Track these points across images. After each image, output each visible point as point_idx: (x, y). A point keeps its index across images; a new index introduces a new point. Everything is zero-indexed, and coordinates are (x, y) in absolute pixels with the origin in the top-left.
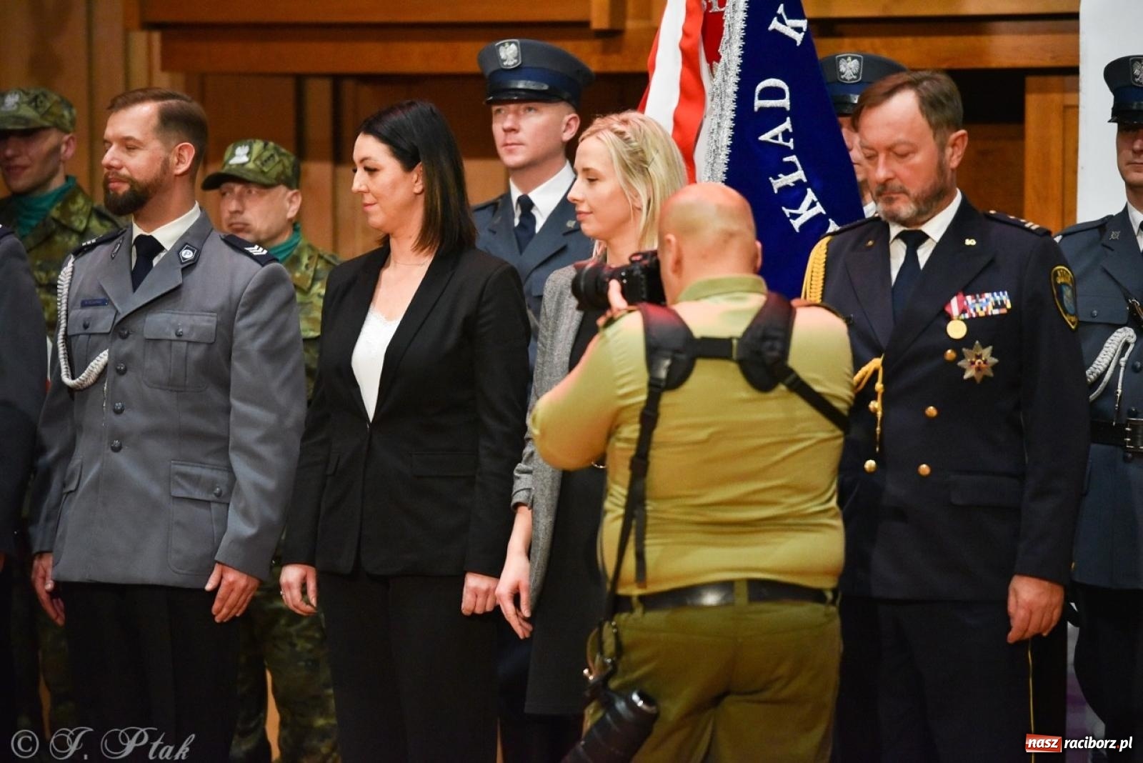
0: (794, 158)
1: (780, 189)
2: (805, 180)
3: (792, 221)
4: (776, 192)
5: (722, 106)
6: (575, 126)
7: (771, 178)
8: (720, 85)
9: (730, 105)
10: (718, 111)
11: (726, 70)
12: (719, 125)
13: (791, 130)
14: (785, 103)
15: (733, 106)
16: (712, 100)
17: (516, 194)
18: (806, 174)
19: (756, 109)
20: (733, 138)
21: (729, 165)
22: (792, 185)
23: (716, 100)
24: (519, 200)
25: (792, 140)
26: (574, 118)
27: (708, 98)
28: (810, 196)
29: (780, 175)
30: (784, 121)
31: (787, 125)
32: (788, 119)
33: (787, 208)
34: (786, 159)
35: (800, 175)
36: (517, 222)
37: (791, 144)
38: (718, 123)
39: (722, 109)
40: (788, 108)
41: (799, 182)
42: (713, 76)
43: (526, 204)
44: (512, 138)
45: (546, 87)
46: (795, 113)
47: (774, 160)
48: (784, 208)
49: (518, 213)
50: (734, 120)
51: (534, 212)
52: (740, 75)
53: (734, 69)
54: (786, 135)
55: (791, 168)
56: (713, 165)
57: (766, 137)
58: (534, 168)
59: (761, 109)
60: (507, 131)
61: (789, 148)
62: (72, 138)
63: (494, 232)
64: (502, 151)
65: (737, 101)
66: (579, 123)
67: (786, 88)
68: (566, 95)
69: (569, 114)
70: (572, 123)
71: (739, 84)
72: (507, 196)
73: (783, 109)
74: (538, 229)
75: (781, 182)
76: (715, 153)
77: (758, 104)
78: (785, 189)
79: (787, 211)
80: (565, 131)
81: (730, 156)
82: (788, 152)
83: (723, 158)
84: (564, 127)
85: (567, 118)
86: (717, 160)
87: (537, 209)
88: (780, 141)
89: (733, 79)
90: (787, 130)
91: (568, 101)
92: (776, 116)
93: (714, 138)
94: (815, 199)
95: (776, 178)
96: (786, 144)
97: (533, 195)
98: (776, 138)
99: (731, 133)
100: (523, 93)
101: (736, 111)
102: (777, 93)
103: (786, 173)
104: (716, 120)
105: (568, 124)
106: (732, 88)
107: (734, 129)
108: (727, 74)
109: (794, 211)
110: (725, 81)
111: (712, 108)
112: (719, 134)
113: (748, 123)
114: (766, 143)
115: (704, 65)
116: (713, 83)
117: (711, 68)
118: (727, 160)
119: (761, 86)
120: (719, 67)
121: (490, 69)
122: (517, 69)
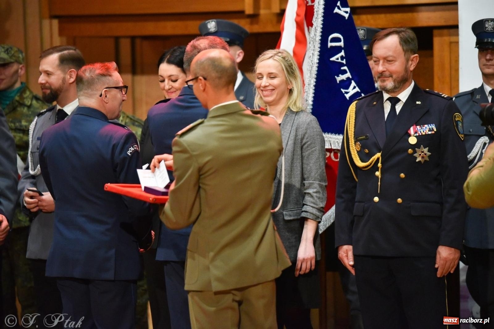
0: (345, 68)
1: (340, 81)
2: (351, 77)
3: (345, 95)
4: (338, 82)
5: (314, 46)
6: (242, 56)
7: (336, 77)
8: (313, 37)
9: (318, 45)
10: (312, 47)
11: (316, 30)
13: (344, 56)
14: (341, 44)
15: (319, 46)
16: (310, 43)
18: (351, 75)
19: (329, 47)
20: (319, 59)
21: (317, 71)
22: (345, 79)
23: (312, 43)
25: (345, 60)
26: (241, 52)
27: (308, 42)
28: (353, 84)
29: (340, 75)
30: (341, 52)
31: (343, 53)
32: (343, 51)
34: (342, 68)
35: (348, 75)
37: (344, 62)
38: (313, 53)
40: (343, 46)
41: (348, 78)
42: (310, 33)
45: (228, 40)
46: (346, 48)
47: (337, 69)
48: (342, 89)
50: (320, 52)
52: (322, 32)
53: (319, 30)
54: (342, 58)
55: (344, 72)
56: (310, 71)
57: (333, 59)
59: (331, 47)
61: (343, 63)
62: (23, 66)
65: (321, 44)
66: (243, 54)
67: (342, 38)
68: (237, 42)
69: (239, 50)
70: (241, 54)
71: (321, 36)
73: (340, 47)
75: (341, 78)
76: (312, 66)
77: (330, 44)
78: (342, 81)
79: (343, 91)
80: (237, 58)
81: (318, 67)
82: (343, 65)
83: (315, 68)
84: (237, 56)
85: (238, 52)
86: (312, 69)
88: (340, 60)
89: (319, 34)
90: (342, 56)
91: (238, 45)
92: (338, 49)
93: (311, 59)
94: (355, 85)
95: (338, 76)
96: (342, 61)
98: (338, 59)
99: (318, 57)
101: (320, 48)
102: (337, 40)
103: (343, 74)
106: (318, 38)
107: (319, 55)
108: (316, 32)
109: (346, 91)
110: (315, 35)
111: (310, 46)
112: (313, 58)
113: (325, 53)
114: (333, 62)
115: (306, 28)
116: (310, 36)
117: (309, 30)
118: (317, 69)
119: (331, 37)
120: (312, 29)
121: (204, 33)
122: (215, 32)
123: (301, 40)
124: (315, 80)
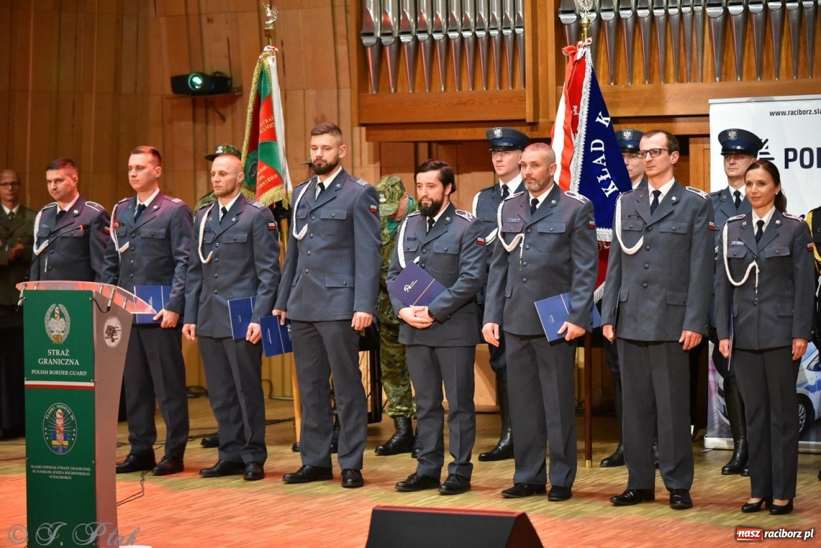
0: (606, 170)
1: (601, 181)
2: (610, 178)
3: (606, 193)
4: (599, 182)
5: (579, 150)
7: (597, 177)
8: (578, 142)
9: (581, 150)
11: (580, 136)
12: (578, 158)
13: (605, 159)
14: (602, 149)
15: (583, 150)
17: (501, 184)
18: (611, 176)
19: (591, 151)
20: (583, 162)
21: (582, 172)
22: (605, 179)
23: (577, 147)
24: (503, 186)
27: (574, 147)
28: (612, 183)
29: (601, 176)
30: (602, 155)
31: (603, 157)
32: (604, 155)
33: (604, 188)
34: (603, 170)
35: (608, 176)
36: (502, 194)
37: (605, 164)
39: (579, 152)
40: (603, 151)
41: (608, 179)
42: (576, 139)
43: (506, 187)
44: (500, 164)
45: (512, 145)
46: (606, 153)
47: (599, 170)
48: (602, 188)
49: (502, 191)
50: (584, 155)
51: (508, 190)
52: (585, 139)
53: (583, 136)
54: (603, 161)
55: (605, 173)
56: (576, 171)
57: (595, 162)
58: (508, 175)
59: (593, 151)
60: (498, 161)
63: (494, 198)
64: (496, 169)
65: (584, 148)
67: (603, 143)
68: (520, 147)
71: (585, 142)
72: (498, 184)
73: (601, 151)
75: (601, 178)
76: (577, 167)
77: (592, 149)
78: (603, 181)
79: (604, 190)
81: (582, 169)
82: (604, 167)
84: (519, 159)
85: (520, 155)
86: (578, 170)
87: (510, 190)
88: (601, 163)
89: (583, 140)
90: (603, 159)
91: (520, 149)
92: (599, 154)
93: (577, 162)
94: (614, 185)
95: (599, 177)
96: (603, 164)
97: (508, 185)
98: (599, 162)
99: (582, 160)
100: (503, 148)
101: (584, 152)
102: (599, 145)
103: (603, 175)
104: (577, 155)
105: (520, 157)
106: (582, 143)
108: (581, 138)
109: (606, 190)
111: (576, 150)
113: (588, 156)
114: (595, 164)
115: (572, 135)
116: (575, 142)
117: (575, 136)
118: (581, 170)
119: (593, 142)
120: (578, 135)
121: (491, 138)
122: (501, 138)
123: (569, 145)
124: (579, 180)
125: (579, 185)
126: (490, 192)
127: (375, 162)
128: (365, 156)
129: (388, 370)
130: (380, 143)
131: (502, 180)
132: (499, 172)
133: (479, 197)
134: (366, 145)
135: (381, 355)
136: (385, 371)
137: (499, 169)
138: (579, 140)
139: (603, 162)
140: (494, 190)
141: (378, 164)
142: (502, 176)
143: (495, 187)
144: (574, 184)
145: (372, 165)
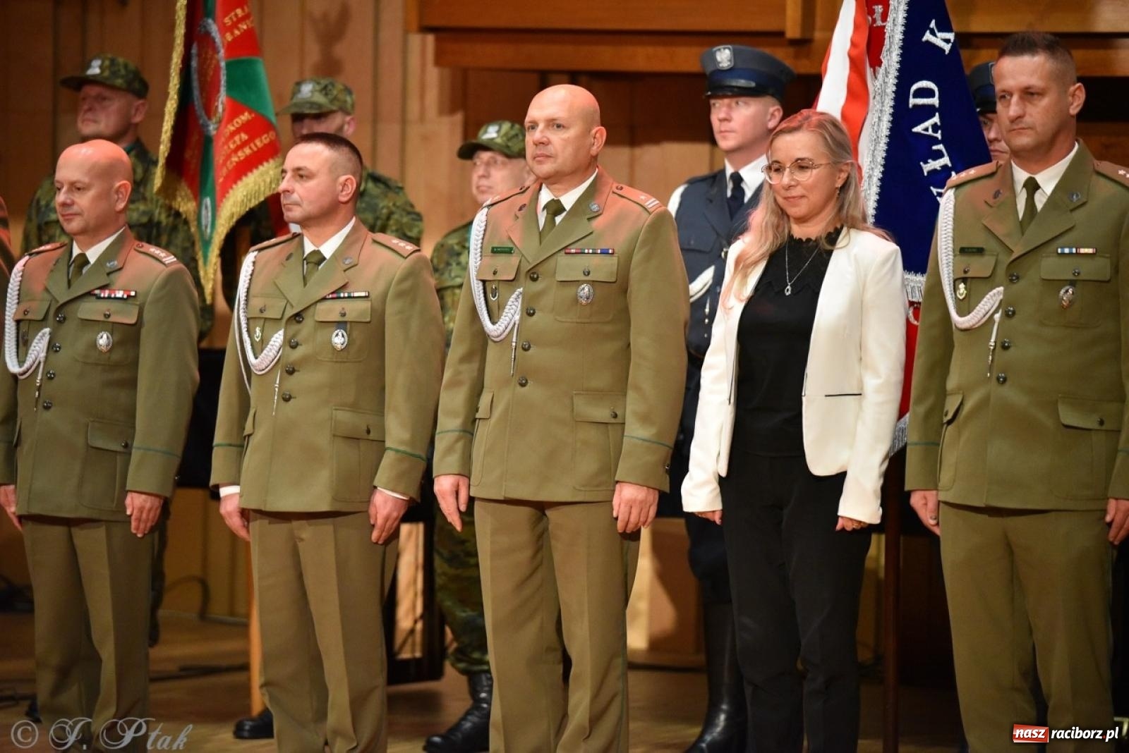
0: (941, 147)
1: (929, 172)
2: (950, 165)
3: (938, 198)
4: (926, 174)
5: (882, 103)
6: (779, 115)
7: (921, 163)
8: (881, 85)
9: (889, 103)
10: (878, 107)
11: (887, 73)
12: (880, 119)
13: (939, 124)
14: (935, 101)
15: (892, 103)
16: (874, 98)
17: (729, 170)
18: (951, 159)
19: (911, 106)
20: (891, 129)
21: (887, 151)
22: (939, 168)
23: (878, 98)
24: (732, 176)
25: (940, 132)
26: (778, 110)
27: (871, 96)
29: (930, 161)
30: (933, 116)
31: (936, 119)
32: (937, 114)
33: (935, 187)
34: (935, 148)
35: (946, 160)
36: (729, 194)
37: (939, 135)
38: (879, 117)
39: (883, 106)
40: (937, 105)
41: (945, 167)
42: (876, 78)
43: (737, 179)
44: (725, 126)
45: (753, 84)
46: (942, 110)
47: (925, 148)
48: (932, 188)
49: (730, 186)
50: (893, 115)
51: (743, 185)
52: (897, 78)
53: (893, 73)
54: (935, 128)
55: (938, 155)
56: (874, 151)
57: (918, 129)
58: (745, 151)
59: (915, 106)
60: (721, 120)
61: (937, 138)
62: (352, 119)
63: (711, 201)
64: (718, 137)
65: (895, 99)
66: (781, 113)
67: (936, 89)
68: (773, 91)
69: (774, 105)
70: (776, 113)
71: (897, 85)
72: (723, 171)
73: (932, 107)
74: (746, 200)
75: (931, 166)
76: (877, 141)
77: (913, 101)
78: (933, 172)
79: (935, 191)
80: (770, 120)
81: (888, 144)
82: (936, 141)
83: (882, 146)
84: (769, 117)
85: (771, 110)
86: (878, 148)
87: (746, 184)
88: (930, 132)
89: (892, 81)
90: (936, 124)
91: (774, 96)
92: (927, 112)
93: (876, 129)
95: (926, 162)
96: (935, 135)
97: (744, 173)
98: (927, 129)
99: (890, 125)
100: (736, 90)
101: (894, 107)
102: (927, 93)
103: (935, 159)
104: (877, 115)
105: (773, 115)
106: (891, 89)
107: (892, 122)
108: (887, 76)
109: (940, 190)
110: (885, 82)
111: (874, 104)
112: (879, 125)
113: (903, 117)
114: (918, 134)
115: (869, 71)
116: (873, 85)
117: (875, 72)
118: (885, 148)
119: (914, 87)
120: (881, 71)
121: (709, 69)
122: (730, 70)
123: (857, 93)
124: (882, 169)
125: (881, 180)
126: (703, 187)
127: (452, 111)
128: (432, 96)
129: (451, 571)
130: (465, 71)
131: (730, 162)
132: (725, 143)
133: (683, 196)
134: (433, 74)
135: (436, 538)
136: (444, 574)
137: (724, 138)
138: (884, 82)
139: (935, 130)
140: (714, 182)
141: (459, 117)
142: (730, 152)
143: (716, 178)
144: (870, 177)
145: (446, 120)
